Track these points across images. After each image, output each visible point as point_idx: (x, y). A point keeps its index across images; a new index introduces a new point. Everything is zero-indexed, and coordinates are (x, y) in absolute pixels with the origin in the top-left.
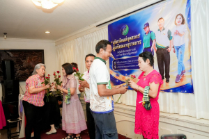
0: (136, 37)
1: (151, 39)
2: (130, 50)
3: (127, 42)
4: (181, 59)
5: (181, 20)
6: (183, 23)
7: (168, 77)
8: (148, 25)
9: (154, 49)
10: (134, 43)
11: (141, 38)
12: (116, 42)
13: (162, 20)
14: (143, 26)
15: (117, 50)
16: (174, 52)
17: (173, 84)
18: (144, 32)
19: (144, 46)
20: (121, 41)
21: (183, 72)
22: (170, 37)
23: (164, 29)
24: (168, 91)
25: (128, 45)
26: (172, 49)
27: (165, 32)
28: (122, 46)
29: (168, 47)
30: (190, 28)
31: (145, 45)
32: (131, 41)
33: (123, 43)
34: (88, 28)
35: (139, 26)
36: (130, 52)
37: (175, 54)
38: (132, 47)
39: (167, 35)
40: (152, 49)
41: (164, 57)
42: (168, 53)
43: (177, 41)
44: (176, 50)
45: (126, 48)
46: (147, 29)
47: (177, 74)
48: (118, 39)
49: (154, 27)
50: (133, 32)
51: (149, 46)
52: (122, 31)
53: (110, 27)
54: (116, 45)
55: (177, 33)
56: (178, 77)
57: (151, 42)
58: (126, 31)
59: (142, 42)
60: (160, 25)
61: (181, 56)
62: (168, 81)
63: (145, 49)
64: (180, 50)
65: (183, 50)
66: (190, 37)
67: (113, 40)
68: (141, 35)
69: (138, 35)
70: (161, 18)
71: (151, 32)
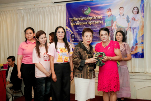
0: (98, 17)
2: (91, 27)
5: (137, 11)
6: (138, 13)
8: (110, 10)
10: (96, 22)
12: (75, 19)
13: (122, 8)
18: (106, 14)
21: (137, 44)
23: (124, 15)
25: (89, 22)
31: (107, 24)
33: (84, 21)
39: (126, 19)
40: (113, 28)
44: (132, 30)
46: (109, 13)
48: (78, 17)
52: (83, 11)
54: (75, 21)
56: (133, 48)
57: (112, 22)
58: (87, 11)
59: (104, 22)
64: (135, 30)
67: (72, 17)
68: (103, 16)
69: (101, 17)
70: (122, 7)
71: (113, 15)
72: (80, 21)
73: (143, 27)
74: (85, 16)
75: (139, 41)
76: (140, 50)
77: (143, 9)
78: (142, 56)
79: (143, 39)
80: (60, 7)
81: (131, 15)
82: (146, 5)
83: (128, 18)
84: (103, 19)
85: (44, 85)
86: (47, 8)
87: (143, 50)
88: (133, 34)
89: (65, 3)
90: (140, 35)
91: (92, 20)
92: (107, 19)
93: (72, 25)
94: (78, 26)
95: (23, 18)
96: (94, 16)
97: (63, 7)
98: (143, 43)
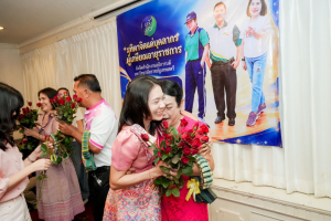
0: (171, 39)
1: (200, 43)
2: (159, 65)
3: (154, 49)
4: (259, 83)
5: (260, 7)
6: (263, 12)
7: (232, 115)
8: (193, 16)
9: (206, 62)
10: (167, 52)
11: (180, 42)
12: (133, 48)
13: (221, 7)
14: (184, 19)
15: (135, 64)
16: (245, 68)
17: (241, 128)
18: (186, 29)
19: (187, 57)
20: (143, 46)
21: (261, 107)
22: (237, 41)
23: (225, 25)
24: (232, 141)
25: (156, 54)
26: (241, 64)
27: (229, 30)
28: (146, 56)
29: (232, 60)
30: (277, 22)
31: (190, 55)
32: (162, 47)
33: (147, 51)
34: (79, 21)
35: (177, 17)
36: (161, 68)
37: (247, 73)
38: (163, 59)
40: (202, 63)
41: (225, 79)
42: (233, 71)
43: (251, 48)
44: (249, 66)
45: (153, 61)
46: (193, 23)
47: (250, 111)
48: (136, 43)
49: (205, 20)
50: (165, 29)
51: (197, 57)
52: (144, 28)
53: (120, 20)
54: (133, 54)
55: (251, 33)
56: (252, 117)
57: (201, 49)
58: (151, 27)
59: (183, 49)
60: (219, 16)
61: (259, 76)
62: (232, 123)
63: (189, 61)
64: (256, 66)
65: (263, 65)
66: (277, 40)
67: (128, 46)
68: (181, 36)
69: (176, 38)
70: (220, 3)
71: (200, 30)
72: (141, 52)
80: (105, 27)
88: (251, 78)
93: (129, 62)
94: (138, 63)
98: (277, 104)
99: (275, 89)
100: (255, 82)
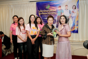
1: (61, 12)
6: (75, 8)
8: (60, 7)
12: (41, 11)
21: (74, 26)
23: (68, 9)
28: (45, 13)
33: (46, 12)
39: (69, 12)
44: (72, 18)
45: (48, 15)
52: (46, 7)
54: (41, 12)
58: (48, 7)
63: (58, 16)
67: (39, 10)
68: (57, 10)
69: (55, 10)
71: (62, 10)
72: (44, 12)
73: (78, 16)
74: (47, 9)
75: (76, 24)
76: (76, 29)
77: (78, 7)
78: (77, 32)
79: (78, 23)
80: (33, 4)
81: (72, 10)
82: (79, 4)
83: (70, 11)
84: (56, 12)
85: (22, 47)
86: (26, 5)
87: (78, 29)
89: (36, 2)
90: (76, 21)
91: (51, 12)
92: (58, 11)
93: (39, 14)
94: (43, 15)
95: (12, 10)
96: (52, 10)
97: (35, 4)
98: (77, 25)
99: (77, 22)
100: (73, 21)
